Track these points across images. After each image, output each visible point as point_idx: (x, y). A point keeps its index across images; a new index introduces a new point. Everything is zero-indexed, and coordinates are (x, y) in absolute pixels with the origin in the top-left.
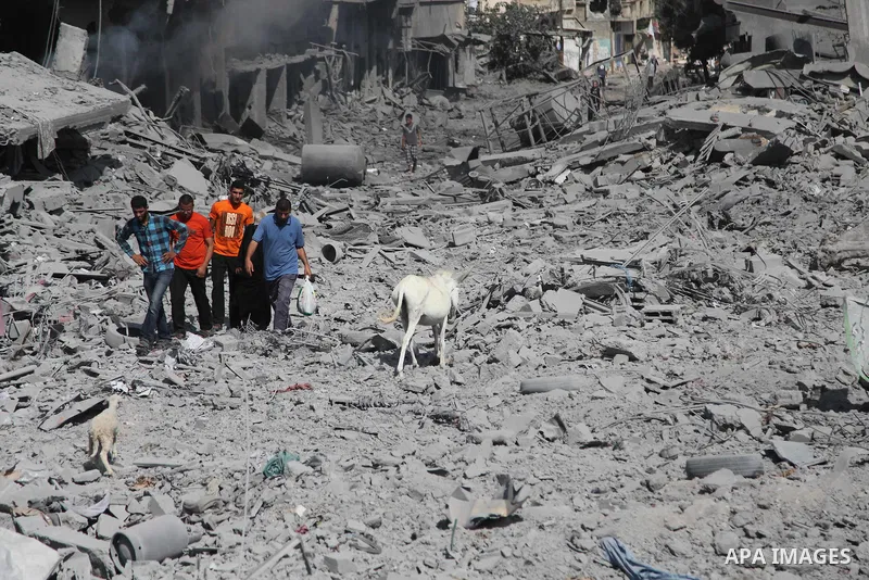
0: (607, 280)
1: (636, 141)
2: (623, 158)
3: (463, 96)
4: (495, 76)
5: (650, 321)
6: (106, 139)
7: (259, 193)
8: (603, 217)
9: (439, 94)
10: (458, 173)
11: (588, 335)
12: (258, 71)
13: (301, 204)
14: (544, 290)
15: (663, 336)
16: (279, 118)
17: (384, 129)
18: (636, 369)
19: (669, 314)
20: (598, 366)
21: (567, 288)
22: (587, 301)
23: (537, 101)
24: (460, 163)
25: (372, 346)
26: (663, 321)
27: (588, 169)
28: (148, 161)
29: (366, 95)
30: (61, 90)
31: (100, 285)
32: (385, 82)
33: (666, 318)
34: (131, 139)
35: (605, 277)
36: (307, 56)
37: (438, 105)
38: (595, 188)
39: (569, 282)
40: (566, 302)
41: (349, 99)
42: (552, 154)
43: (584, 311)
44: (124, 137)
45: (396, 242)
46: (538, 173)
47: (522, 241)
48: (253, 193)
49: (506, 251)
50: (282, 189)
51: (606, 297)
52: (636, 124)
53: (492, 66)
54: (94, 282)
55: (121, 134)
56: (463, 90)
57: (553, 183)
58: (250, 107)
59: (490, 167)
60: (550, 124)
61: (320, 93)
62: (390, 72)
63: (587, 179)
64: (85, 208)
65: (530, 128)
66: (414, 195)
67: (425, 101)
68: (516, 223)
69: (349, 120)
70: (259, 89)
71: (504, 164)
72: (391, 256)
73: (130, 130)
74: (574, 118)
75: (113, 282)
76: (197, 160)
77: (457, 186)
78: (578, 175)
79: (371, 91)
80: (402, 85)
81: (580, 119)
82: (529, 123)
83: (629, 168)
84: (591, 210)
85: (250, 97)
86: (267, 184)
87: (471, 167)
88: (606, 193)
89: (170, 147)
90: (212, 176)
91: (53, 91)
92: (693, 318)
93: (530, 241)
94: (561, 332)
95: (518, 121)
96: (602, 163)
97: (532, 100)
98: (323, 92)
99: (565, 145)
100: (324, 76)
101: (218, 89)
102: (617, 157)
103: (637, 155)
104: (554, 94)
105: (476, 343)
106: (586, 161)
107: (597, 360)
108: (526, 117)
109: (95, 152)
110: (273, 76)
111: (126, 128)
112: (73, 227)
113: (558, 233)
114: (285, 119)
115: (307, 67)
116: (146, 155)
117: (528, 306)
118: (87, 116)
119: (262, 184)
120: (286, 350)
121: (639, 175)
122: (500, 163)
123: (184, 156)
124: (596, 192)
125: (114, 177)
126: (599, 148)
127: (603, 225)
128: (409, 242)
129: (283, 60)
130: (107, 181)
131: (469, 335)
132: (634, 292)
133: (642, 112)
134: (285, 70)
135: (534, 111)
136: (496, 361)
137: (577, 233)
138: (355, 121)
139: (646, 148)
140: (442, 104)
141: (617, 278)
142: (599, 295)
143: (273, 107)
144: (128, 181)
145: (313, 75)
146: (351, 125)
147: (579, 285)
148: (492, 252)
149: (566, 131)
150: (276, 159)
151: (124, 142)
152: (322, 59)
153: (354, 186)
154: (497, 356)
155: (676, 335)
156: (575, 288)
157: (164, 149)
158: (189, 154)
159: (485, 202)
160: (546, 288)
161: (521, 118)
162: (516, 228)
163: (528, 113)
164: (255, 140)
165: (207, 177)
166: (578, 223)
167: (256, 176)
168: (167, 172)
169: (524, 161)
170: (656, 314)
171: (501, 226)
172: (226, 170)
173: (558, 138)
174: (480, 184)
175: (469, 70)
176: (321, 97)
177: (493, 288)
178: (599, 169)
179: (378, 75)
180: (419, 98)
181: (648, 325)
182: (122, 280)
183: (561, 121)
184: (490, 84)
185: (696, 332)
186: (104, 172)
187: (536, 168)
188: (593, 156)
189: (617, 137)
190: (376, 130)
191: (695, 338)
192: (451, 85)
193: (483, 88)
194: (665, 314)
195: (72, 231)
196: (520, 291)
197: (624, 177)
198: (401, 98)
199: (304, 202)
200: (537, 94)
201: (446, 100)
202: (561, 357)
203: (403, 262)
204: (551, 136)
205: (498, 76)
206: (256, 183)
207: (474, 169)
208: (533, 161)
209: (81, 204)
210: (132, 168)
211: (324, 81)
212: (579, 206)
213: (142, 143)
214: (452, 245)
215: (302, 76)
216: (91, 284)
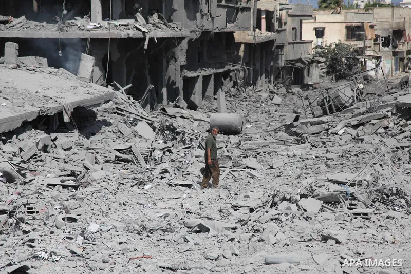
0: (336, 193)
1: (381, 113)
2: (374, 121)
3: (311, 88)
4: (329, 78)
5: (356, 218)
6: (106, 111)
7: (179, 139)
8: (356, 153)
9: (298, 87)
10: (288, 128)
11: (318, 226)
12: (198, 76)
13: (199, 146)
14: (301, 198)
15: (362, 228)
16: (210, 99)
17: (263, 105)
18: (338, 249)
19: (366, 214)
20: (317, 245)
21: (314, 197)
22: (323, 205)
23: (331, 92)
24: (290, 123)
25: (198, 229)
26: (363, 218)
27: (355, 127)
28: (125, 122)
29: (259, 87)
30: (79, 87)
31: (74, 190)
32: (270, 82)
33: (365, 216)
34: (119, 111)
35: (334, 191)
36: (226, 69)
37: (296, 92)
38: (357, 137)
39: (315, 193)
40: (312, 205)
41: (247, 90)
42: (337, 119)
43: (321, 211)
44: (116, 110)
45: (241, 166)
46: (330, 129)
47: (308, 167)
48: (176, 139)
49: (298, 172)
50: (191, 137)
51: (336, 202)
52: (382, 104)
53: (328, 73)
54: (70, 188)
55: (114, 109)
56: (311, 85)
57: (337, 134)
58: (194, 94)
59: (304, 126)
60: (337, 103)
61: (232, 87)
62: (272, 77)
63: (354, 132)
64: (84, 147)
65: (327, 105)
66: (266, 140)
67: (290, 91)
68: (308, 157)
69: (246, 101)
70: (199, 86)
71: (313, 124)
72: (236, 174)
73: (119, 107)
74: (351, 101)
75: (81, 188)
76: (150, 122)
77: (285, 136)
78: (350, 130)
79: (261, 86)
80: (278, 83)
81: (354, 101)
82: (326, 103)
83: (376, 127)
84: (351, 150)
85: (194, 89)
86: (184, 134)
87: (295, 125)
88: (362, 140)
89: (138, 116)
90: (157, 130)
91: (75, 88)
92: (382, 217)
93: (312, 167)
94: (304, 224)
95: (321, 102)
96: (363, 124)
97: (328, 91)
98: (234, 87)
99: (344, 115)
100: (234, 79)
101: (177, 85)
102: (370, 121)
103: (381, 120)
104: (340, 88)
105: (258, 228)
106: (355, 123)
107: (317, 242)
108: (325, 100)
109: (99, 118)
110: (206, 79)
111: (117, 106)
112: (75, 158)
113: (329, 162)
114: (212, 100)
115: (226, 74)
116: (124, 119)
117: (290, 207)
118: (91, 100)
119: (181, 134)
120: (150, 231)
121: (382, 130)
122: (310, 123)
123: (144, 120)
124: (357, 140)
125: (107, 131)
126: (361, 117)
127: (355, 158)
128: (249, 166)
129: (212, 71)
130: (103, 133)
131: (255, 223)
132: (351, 200)
133: (384, 99)
134: (213, 76)
135: (329, 97)
136: (263, 240)
137: (339, 162)
138: (249, 101)
139: (386, 117)
140: (298, 92)
141: (341, 192)
142: (331, 201)
143: (207, 94)
144: (114, 133)
145: (229, 79)
146: (247, 103)
147: (320, 195)
148: (291, 172)
149: (346, 107)
150: (202, 120)
151: (115, 113)
152: (233, 71)
153: (236, 135)
154: (263, 238)
155: (368, 227)
156: (318, 197)
157: (134, 116)
158: (146, 119)
159: (299, 144)
160: (302, 196)
161: (323, 100)
162: (307, 159)
163: (326, 98)
164: (193, 111)
165: (154, 131)
166: (342, 156)
167: (178, 130)
168: (135, 128)
169: (321, 123)
170: (359, 214)
171: (300, 158)
172: (163, 127)
173: (341, 111)
174: (297, 134)
175: (315, 75)
176: (232, 89)
177: (274, 196)
178: (361, 127)
179: (265, 78)
180: (287, 89)
181: (354, 220)
182: (86, 187)
183: (344, 102)
184: (327, 82)
185: (381, 226)
186: (102, 129)
187: (329, 126)
188: (358, 120)
189: (371, 110)
190: (259, 105)
191: (379, 229)
192: (305, 83)
193: (323, 84)
194: (364, 214)
195: (74, 160)
196: (288, 198)
197: (373, 132)
198: (278, 89)
199: (200, 144)
200: (331, 88)
201: (300, 90)
202: (299, 239)
203: (242, 177)
204: (338, 110)
205: (331, 78)
206: (178, 134)
207: (296, 127)
208: (327, 122)
209: (83, 145)
210: (117, 126)
211: (234, 82)
212: (345, 147)
213: (124, 113)
214: (272, 168)
215: (223, 79)
216: (69, 190)
